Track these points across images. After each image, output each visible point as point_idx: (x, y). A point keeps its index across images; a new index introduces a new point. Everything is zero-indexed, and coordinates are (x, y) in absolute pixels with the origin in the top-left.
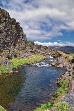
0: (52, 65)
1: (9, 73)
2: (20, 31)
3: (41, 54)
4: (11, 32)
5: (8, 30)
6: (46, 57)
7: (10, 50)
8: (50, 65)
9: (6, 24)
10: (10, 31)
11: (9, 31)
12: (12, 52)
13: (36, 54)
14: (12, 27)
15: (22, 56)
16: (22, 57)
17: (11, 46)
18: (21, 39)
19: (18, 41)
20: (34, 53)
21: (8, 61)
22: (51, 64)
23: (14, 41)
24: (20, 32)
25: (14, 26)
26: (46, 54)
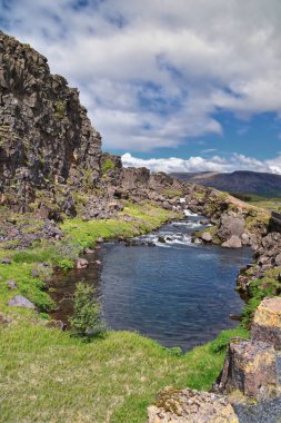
0: (204, 240)
1: (75, 266)
2: (81, 119)
3: (153, 202)
4: (54, 124)
5: (46, 119)
6: (171, 215)
7: (53, 192)
8: (198, 241)
9: (38, 96)
10: (51, 122)
11: (47, 122)
12: (63, 199)
13: (134, 202)
14: (55, 107)
15: (93, 212)
16: (96, 215)
17: (56, 177)
18: (83, 149)
19: (75, 156)
20: (127, 198)
21: (56, 228)
22: (200, 238)
23: (63, 158)
24: (80, 125)
25: (61, 105)
26: (172, 201)
